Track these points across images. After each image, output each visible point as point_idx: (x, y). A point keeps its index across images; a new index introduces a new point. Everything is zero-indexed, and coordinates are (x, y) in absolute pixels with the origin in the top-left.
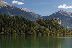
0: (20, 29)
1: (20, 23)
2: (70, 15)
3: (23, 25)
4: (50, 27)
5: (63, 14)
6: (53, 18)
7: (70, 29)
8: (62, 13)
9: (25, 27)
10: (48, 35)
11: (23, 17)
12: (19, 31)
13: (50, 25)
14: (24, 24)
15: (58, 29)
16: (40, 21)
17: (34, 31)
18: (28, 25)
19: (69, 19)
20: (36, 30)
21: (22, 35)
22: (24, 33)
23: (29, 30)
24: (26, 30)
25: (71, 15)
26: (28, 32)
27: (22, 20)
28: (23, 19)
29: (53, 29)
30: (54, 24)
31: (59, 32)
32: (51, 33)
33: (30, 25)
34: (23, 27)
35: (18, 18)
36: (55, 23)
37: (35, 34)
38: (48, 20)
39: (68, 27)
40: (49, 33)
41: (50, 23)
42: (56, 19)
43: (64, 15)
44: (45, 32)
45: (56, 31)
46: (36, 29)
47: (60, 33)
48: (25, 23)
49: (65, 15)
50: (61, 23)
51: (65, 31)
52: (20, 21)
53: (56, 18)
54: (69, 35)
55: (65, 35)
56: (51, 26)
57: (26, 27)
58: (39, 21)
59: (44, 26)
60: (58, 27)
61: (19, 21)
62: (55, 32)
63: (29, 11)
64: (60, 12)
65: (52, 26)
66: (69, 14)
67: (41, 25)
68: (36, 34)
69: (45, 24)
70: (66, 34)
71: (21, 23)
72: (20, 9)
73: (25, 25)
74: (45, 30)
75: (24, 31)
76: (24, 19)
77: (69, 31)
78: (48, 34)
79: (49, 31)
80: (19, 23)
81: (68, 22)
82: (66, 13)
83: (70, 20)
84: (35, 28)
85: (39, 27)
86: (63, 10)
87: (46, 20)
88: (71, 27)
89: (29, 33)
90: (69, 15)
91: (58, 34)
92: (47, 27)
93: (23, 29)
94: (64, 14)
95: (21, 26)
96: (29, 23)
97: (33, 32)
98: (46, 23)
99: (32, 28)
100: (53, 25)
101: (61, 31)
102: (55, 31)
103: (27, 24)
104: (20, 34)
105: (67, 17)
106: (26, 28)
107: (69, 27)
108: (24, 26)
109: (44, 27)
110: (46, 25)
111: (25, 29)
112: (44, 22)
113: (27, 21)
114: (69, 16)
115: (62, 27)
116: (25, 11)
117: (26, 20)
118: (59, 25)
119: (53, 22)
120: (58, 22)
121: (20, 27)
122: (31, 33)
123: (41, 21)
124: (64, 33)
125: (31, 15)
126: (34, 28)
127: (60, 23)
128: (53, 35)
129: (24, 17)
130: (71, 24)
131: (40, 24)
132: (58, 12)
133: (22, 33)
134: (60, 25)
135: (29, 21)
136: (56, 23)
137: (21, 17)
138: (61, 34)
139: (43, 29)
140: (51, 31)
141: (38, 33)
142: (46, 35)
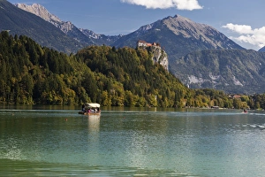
0: (14, 80)
1: (15, 60)
2: (202, 34)
3: (25, 67)
4: (125, 76)
5: (176, 32)
6: (140, 44)
7: (203, 85)
8: (172, 26)
10: (117, 105)
11: (27, 39)
12: (11, 90)
13: (125, 70)
14: (29, 61)
15: (156, 86)
16: (90, 53)
17: (68, 91)
18: (45, 67)
19: (199, 50)
20: (73, 88)
21: (21, 103)
22: (27, 95)
23: (47, 85)
24: (36, 86)
25: (207, 35)
26: (45, 94)
27: (21, 49)
28: (27, 45)
29: (136, 85)
30: (142, 68)
31: (161, 97)
32: (129, 99)
33: (52, 68)
34: (26, 73)
35: (9, 42)
36: (147, 63)
37: (69, 101)
38: (122, 52)
39: (193, 80)
40: (121, 99)
41: (126, 61)
42: (149, 49)
43: (181, 35)
44: (105, 93)
45: (149, 91)
46: (72, 82)
47: (163, 99)
48: (32, 59)
49: (183, 32)
50: (166, 63)
51: (181, 93)
52: (16, 51)
53: (150, 45)
54: (196, 106)
55: (179, 107)
56: (130, 72)
57: (37, 75)
58: (88, 53)
59: (105, 73)
60: (154, 76)
61: (10, 52)
62: (145, 96)
63: (53, 17)
64: (166, 22)
65: (135, 73)
66: (198, 31)
67: (93, 67)
68: (72, 100)
69: (108, 65)
70: (184, 103)
71: (19, 60)
72: (20, 6)
73: (33, 67)
74: (106, 87)
75: (31, 91)
76: (29, 46)
77: (197, 93)
78: (117, 102)
79: (122, 90)
80: (10, 61)
81: (196, 60)
82: (187, 26)
83: (203, 52)
84: (69, 81)
85: (86, 75)
86: (176, 16)
87: (114, 49)
88: (204, 78)
89: (48, 96)
90: (201, 36)
91: (156, 104)
92: (117, 77)
93: (24, 83)
94: (179, 28)
95: (17, 70)
96: (50, 62)
97: (61, 94)
98: (113, 63)
99: (60, 78)
100: (137, 71)
101: (167, 92)
102: (143, 92)
103: (41, 62)
104: (15, 100)
105: (192, 40)
106: (36, 78)
107: (197, 77)
108: (31, 72)
109: (103, 76)
110: (113, 70)
111: (32, 83)
112: (107, 56)
113: (40, 54)
114: (201, 39)
115: (170, 76)
116: (37, 14)
117: (38, 50)
118: (161, 69)
119: (138, 58)
120: (155, 58)
121: (14, 74)
122: (56, 98)
123: (93, 55)
124: (176, 99)
125: (58, 29)
126: (66, 81)
127: (165, 63)
128: (137, 106)
129: (29, 37)
130: (204, 67)
131: (89, 65)
132: (159, 24)
133: (21, 98)
134: (164, 71)
135: (50, 53)
136: (150, 62)
137: (21, 38)
138: (167, 102)
139: (101, 83)
140: (130, 93)
141: (80, 97)
142: (112, 105)
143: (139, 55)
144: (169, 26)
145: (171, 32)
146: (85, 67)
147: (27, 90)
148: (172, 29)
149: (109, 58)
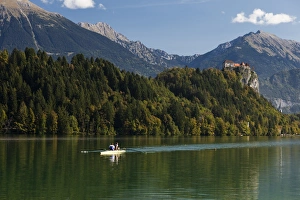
0: (93, 108)
1: (93, 86)
2: (288, 51)
3: (104, 93)
4: (212, 101)
5: (259, 50)
6: (227, 65)
7: (292, 109)
8: (255, 43)
9: (112, 100)
10: (207, 134)
11: (104, 62)
12: (91, 120)
13: (212, 94)
14: (108, 88)
15: (248, 112)
16: (172, 76)
17: (152, 119)
18: (126, 93)
19: (287, 70)
20: (158, 116)
21: (102, 134)
22: (108, 125)
23: (130, 113)
24: (117, 115)
25: (295, 53)
26: (127, 123)
27: (99, 74)
28: (104, 69)
29: (225, 110)
30: (230, 91)
31: (253, 124)
32: (220, 127)
33: (134, 93)
34: (106, 100)
35: (86, 66)
36: (235, 86)
37: (154, 130)
38: (206, 74)
40: (211, 127)
41: (212, 85)
42: (237, 70)
43: (265, 53)
44: (194, 120)
45: (240, 118)
46: (157, 108)
47: (256, 126)
48: (111, 84)
49: (268, 50)
50: (257, 85)
51: (275, 118)
52: (94, 75)
53: (238, 65)
55: (274, 135)
56: (218, 96)
57: (118, 102)
58: (169, 76)
59: (190, 97)
60: (245, 100)
61: (87, 77)
62: (236, 123)
64: (248, 39)
65: (223, 97)
66: (284, 48)
67: (177, 91)
68: (158, 129)
69: (193, 89)
70: (280, 131)
72: (83, 25)
73: (113, 93)
74: (194, 114)
75: (112, 120)
76: (108, 70)
77: (292, 119)
78: (207, 130)
79: (211, 117)
80: (89, 87)
81: (283, 82)
82: (272, 42)
83: (291, 72)
84: (153, 108)
86: (259, 32)
87: (198, 70)
88: (293, 101)
89: (131, 126)
90: (287, 54)
91: (249, 132)
92: (203, 102)
93: (104, 111)
94: (263, 46)
95: (96, 96)
96: (131, 86)
97: (146, 123)
98: (198, 86)
99: (143, 104)
100: (226, 95)
101: (260, 118)
102: (234, 119)
103: (122, 87)
104: (95, 131)
105: (278, 59)
106: (117, 105)
107: (285, 100)
108: (111, 98)
109: (189, 102)
110: (198, 95)
111: (113, 111)
112: (191, 79)
113: (119, 78)
114: (287, 57)
115: (262, 101)
116: (102, 33)
117: (117, 74)
118: (252, 92)
119: (225, 81)
120: (244, 80)
121: (93, 102)
122: (140, 128)
123: (176, 78)
124: (271, 126)
126: (149, 108)
127: (255, 85)
128: (228, 135)
130: (293, 89)
131: (171, 89)
132: (240, 41)
133: (102, 128)
134: (255, 95)
135: (131, 77)
136: (238, 85)
137: (97, 60)
138: (261, 130)
139: (188, 109)
140: (221, 120)
141: (166, 126)
142: (202, 135)
143: (226, 77)
144: (251, 43)
145: (254, 50)
146: (168, 92)
147: (108, 118)
148: (255, 46)
149: (194, 82)
